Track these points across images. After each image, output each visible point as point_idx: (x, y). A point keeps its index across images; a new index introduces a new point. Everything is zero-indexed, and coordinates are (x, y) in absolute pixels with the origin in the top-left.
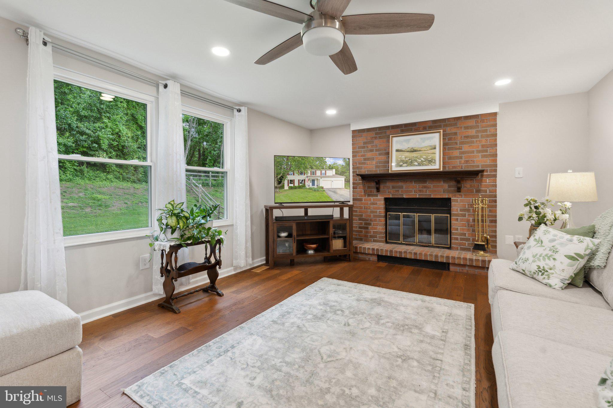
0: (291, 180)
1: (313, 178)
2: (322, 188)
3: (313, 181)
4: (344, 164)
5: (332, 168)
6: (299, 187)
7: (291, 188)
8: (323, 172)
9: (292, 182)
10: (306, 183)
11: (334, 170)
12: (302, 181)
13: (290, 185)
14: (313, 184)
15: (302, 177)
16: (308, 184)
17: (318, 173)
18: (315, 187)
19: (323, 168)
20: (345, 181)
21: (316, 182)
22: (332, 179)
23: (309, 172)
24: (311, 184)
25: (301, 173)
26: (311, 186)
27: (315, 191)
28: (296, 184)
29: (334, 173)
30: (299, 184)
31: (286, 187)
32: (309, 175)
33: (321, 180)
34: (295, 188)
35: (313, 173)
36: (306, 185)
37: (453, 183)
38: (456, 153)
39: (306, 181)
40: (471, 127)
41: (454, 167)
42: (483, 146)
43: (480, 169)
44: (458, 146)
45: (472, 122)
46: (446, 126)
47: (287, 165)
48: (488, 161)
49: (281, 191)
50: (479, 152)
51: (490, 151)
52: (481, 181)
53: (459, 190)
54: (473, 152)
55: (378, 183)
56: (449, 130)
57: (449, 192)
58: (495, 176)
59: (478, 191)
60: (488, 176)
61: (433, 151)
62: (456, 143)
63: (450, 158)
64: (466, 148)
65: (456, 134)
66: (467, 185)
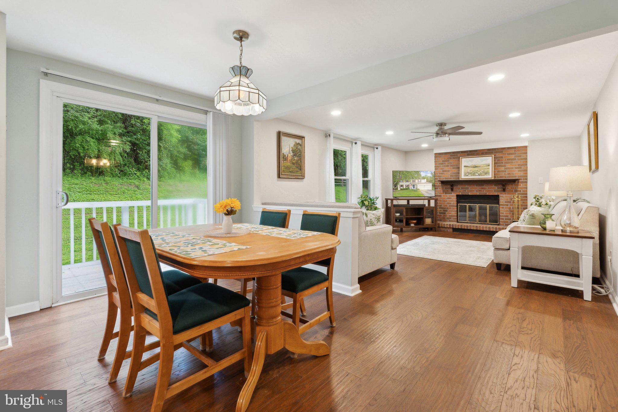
0: (401, 185)
1: (414, 184)
2: (419, 189)
3: (414, 186)
4: (432, 176)
5: (425, 178)
6: (406, 189)
7: (401, 189)
8: (419, 180)
9: (402, 186)
10: (410, 187)
11: (426, 179)
12: (408, 185)
13: (402, 188)
14: (414, 187)
15: (408, 183)
16: (411, 187)
17: (417, 181)
18: (415, 189)
19: (419, 178)
20: (432, 186)
21: (415, 186)
22: (425, 185)
23: (411, 180)
24: (412, 187)
25: (407, 181)
26: (413, 188)
27: (415, 191)
28: (404, 187)
29: (426, 181)
30: (406, 187)
31: (399, 189)
32: (411, 182)
33: (418, 185)
34: (404, 189)
35: (414, 181)
36: (410, 188)
37: (501, 186)
38: (502, 169)
39: (410, 186)
40: (512, 154)
41: (501, 177)
42: (519, 165)
43: (517, 178)
44: (504, 164)
45: (512, 151)
46: (496, 152)
47: (399, 177)
48: (522, 174)
49: (396, 191)
50: (516, 168)
51: (523, 168)
52: (518, 185)
53: (504, 190)
54: (513, 168)
55: (452, 186)
56: (498, 155)
57: (498, 191)
58: (526, 182)
59: (516, 191)
60: (522, 182)
61: (488, 167)
62: (502, 163)
63: (498, 171)
64: (508, 166)
65: (502, 157)
66: (509, 187)
